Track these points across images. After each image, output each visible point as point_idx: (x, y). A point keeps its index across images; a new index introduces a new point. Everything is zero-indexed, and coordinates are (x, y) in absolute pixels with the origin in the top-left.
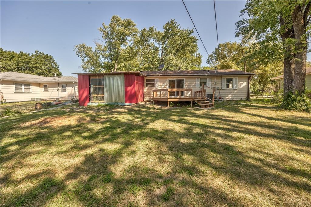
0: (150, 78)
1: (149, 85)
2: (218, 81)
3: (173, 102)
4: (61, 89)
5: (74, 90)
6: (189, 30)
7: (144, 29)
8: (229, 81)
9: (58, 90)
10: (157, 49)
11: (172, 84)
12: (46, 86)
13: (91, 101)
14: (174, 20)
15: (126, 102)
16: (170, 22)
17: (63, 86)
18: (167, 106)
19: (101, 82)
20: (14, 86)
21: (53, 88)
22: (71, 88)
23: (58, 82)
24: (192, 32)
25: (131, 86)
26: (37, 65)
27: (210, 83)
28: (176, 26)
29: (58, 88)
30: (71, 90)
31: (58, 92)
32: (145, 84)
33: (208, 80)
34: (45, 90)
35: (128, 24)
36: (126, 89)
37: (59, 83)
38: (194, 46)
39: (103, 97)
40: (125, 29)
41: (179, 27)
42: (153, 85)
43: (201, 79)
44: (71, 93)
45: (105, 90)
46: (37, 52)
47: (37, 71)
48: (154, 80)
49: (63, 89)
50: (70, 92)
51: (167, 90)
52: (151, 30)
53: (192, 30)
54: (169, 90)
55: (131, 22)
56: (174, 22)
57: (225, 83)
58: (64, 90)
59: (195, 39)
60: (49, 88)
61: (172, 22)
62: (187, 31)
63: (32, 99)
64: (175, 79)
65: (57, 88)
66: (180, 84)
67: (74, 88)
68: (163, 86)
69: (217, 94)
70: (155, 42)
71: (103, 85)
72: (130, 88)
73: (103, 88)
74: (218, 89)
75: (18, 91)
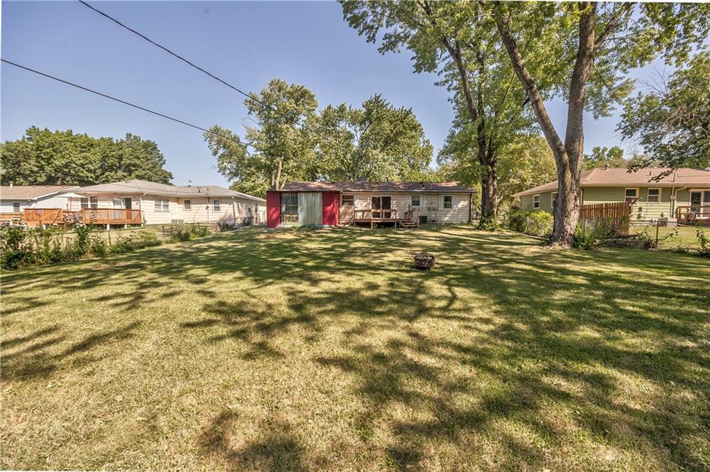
0: (348, 194)
1: (346, 203)
2: (434, 199)
3: (377, 223)
4: (211, 206)
5: (232, 209)
6: (404, 109)
7: (329, 108)
8: (448, 199)
9: (207, 208)
10: (351, 137)
11: (375, 202)
12: (187, 202)
13: (283, 223)
14: (380, 97)
15: (324, 224)
16: (373, 98)
17: (215, 202)
18: (370, 228)
20: (154, 202)
21: (199, 205)
22: (228, 205)
25: (330, 205)
26: (138, 162)
27: (424, 202)
28: (385, 104)
29: (209, 205)
30: (227, 208)
31: (206, 211)
32: (341, 202)
33: (421, 198)
34: (186, 208)
35: (302, 96)
36: (324, 209)
37: (209, 198)
38: (413, 137)
39: (297, 218)
40: (296, 103)
41: (389, 107)
42: (352, 203)
43: (413, 196)
44: (228, 213)
45: (299, 209)
46: (129, 135)
47: (137, 173)
48: (352, 197)
49: (215, 207)
50: (226, 212)
51: (370, 211)
52: (342, 109)
53: (410, 110)
54: (373, 211)
55: (306, 92)
56: (380, 99)
57: (442, 202)
58: (217, 209)
59: (415, 125)
60: (193, 206)
61: (377, 98)
62: (402, 111)
63: (172, 220)
64: (381, 196)
65: (205, 206)
66: (387, 202)
67: (232, 205)
68: (364, 205)
69: (432, 215)
70: (349, 126)
71: (297, 204)
72: (329, 208)
73: (297, 207)
74: (434, 209)
75: (157, 209)
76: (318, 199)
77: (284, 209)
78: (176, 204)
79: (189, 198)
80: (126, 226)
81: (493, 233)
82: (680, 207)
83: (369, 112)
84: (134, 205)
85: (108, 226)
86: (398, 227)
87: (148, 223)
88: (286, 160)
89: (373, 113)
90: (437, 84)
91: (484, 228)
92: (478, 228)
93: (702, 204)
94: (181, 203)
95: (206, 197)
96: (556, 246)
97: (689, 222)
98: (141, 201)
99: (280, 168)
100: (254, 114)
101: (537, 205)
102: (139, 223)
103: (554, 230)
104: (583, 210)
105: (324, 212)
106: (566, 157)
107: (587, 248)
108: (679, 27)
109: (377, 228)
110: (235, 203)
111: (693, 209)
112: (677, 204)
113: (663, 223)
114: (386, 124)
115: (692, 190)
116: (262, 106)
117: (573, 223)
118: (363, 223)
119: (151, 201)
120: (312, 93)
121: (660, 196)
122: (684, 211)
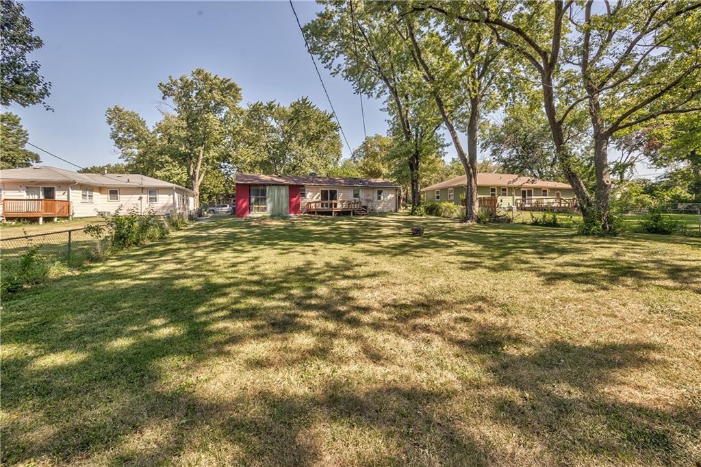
2: (370, 192)
3: (337, 212)
4: (146, 197)
5: (172, 200)
8: (380, 193)
9: (140, 198)
11: (324, 195)
12: (114, 192)
13: (252, 212)
14: (306, 99)
15: (290, 213)
17: (150, 193)
19: (264, 193)
20: (81, 191)
21: (130, 196)
22: (167, 196)
23: (142, 186)
24: (331, 116)
25: (295, 197)
27: (362, 195)
29: (142, 196)
30: (167, 199)
31: (139, 201)
32: (299, 195)
33: (360, 191)
34: (111, 199)
36: (290, 200)
37: (142, 188)
39: (266, 208)
42: (305, 196)
43: (353, 190)
44: (167, 204)
45: (268, 200)
48: (304, 190)
49: (150, 198)
50: (165, 202)
51: (322, 202)
55: (233, 85)
56: (307, 101)
57: (376, 195)
58: (153, 199)
59: (336, 127)
60: (121, 196)
61: (304, 101)
62: (325, 114)
64: (328, 189)
65: (138, 196)
66: (333, 195)
67: (172, 196)
69: (370, 205)
71: (265, 195)
72: (295, 199)
73: (265, 199)
74: (370, 201)
75: (84, 201)
76: (284, 192)
77: (253, 200)
78: (99, 194)
79: (117, 188)
80: (55, 220)
81: (423, 217)
82: (517, 199)
83: (297, 112)
84: (59, 195)
85: (41, 219)
86: (354, 215)
87: (75, 216)
88: (207, 149)
89: (300, 113)
90: (381, 110)
91: (416, 214)
92: (411, 214)
93: (527, 197)
94: (105, 194)
95: (140, 188)
96: (470, 223)
97: (522, 209)
98: (71, 191)
99: (201, 157)
100: (170, 100)
101: (438, 197)
102: (67, 215)
103: (467, 214)
104: (480, 200)
105: (290, 203)
106: (471, 170)
107: (485, 223)
108: (511, 95)
109: (337, 215)
110: (176, 195)
111: (523, 201)
112: (516, 198)
113: (510, 209)
114: (313, 124)
115: (522, 189)
116: (181, 92)
117: (477, 209)
118: (324, 212)
119: (78, 191)
120: (239, 87)
121: (507, 192)
122: (519, 201)
